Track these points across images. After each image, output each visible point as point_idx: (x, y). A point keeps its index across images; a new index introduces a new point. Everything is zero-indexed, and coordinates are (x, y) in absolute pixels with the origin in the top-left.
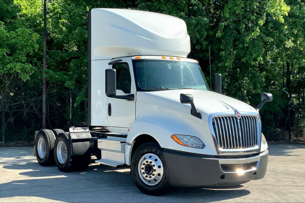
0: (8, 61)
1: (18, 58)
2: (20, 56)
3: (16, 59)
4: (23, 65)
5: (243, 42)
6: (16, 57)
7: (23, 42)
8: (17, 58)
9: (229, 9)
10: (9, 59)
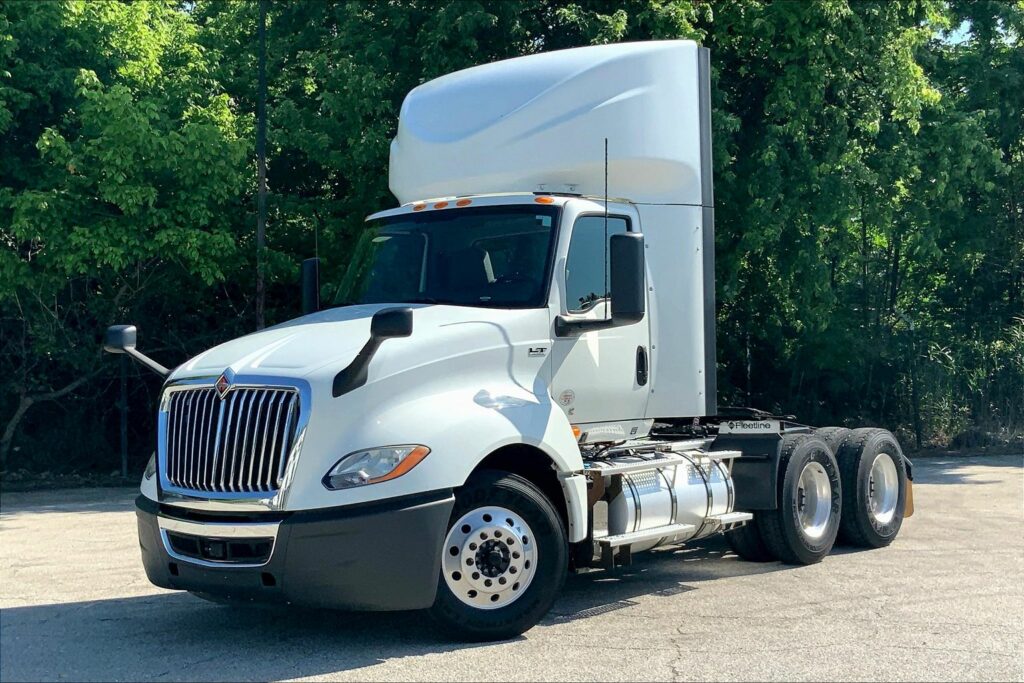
0: (156, 224)
1: (186, 214)
2: (193, 210)
3: (180, 218)
4: (208, 235)
5: (808, 180)
6: (179, 213)
7: (199, 166)
8: (181, 213)
9: (791, 88)
10: (160, 218)
